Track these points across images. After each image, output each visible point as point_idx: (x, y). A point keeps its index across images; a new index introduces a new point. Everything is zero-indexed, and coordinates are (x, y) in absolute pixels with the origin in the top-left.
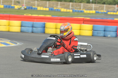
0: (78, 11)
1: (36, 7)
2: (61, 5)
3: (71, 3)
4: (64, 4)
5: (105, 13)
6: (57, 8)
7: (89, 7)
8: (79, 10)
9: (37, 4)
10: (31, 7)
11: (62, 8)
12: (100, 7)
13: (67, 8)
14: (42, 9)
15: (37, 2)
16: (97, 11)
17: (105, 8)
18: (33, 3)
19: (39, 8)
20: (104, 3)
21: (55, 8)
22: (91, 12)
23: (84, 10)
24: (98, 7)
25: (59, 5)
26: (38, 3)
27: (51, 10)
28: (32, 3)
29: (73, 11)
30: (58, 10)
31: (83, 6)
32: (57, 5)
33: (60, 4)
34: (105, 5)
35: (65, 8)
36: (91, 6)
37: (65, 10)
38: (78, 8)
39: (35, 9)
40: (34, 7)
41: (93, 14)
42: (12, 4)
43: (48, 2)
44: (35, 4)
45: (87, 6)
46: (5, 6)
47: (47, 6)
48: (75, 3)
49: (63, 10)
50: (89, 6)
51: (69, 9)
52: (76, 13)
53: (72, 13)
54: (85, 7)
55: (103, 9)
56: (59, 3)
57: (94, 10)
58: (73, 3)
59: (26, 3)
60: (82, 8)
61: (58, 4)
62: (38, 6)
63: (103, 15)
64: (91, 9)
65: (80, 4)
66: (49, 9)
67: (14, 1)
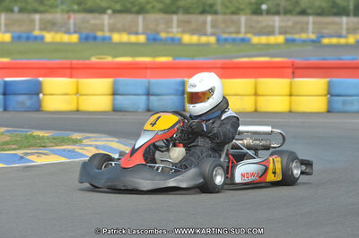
0: (234, 40)
1: (107, 34)
2: (180, 24)
3: (209, 18)
4: (188, 22)
5: (313, 41)
6: (167, 32)
7: (265, 27)
8: (234, 36)
9: (109, 24)
10: (91, 34)
11: (184, 32)
12: (296, 23)
13: (200, 31)
14: (124, 38)
15: (110, 18)
16: (289, 36)
17: (310, 27)
18: (97, 22)
19: (116, 37)
20: (303, 13)
21: (163, 35)
22: (272, 39)
23: (249, 36)
24: (290, 24)
25: (175, 23)
26: (111, 21)
27: (153, 40)
28: (92, 21)
29: (218, 40)
30: (173, 40)
31: (246, 24)
32: (168, 25)
33: (178, 21)
34: (311, 19)
35: (193, 32)
36: (271, 23)
37: (195, 39)
38: (232, 29)
39: (104, 39)
40: (99, 34)
41: (277, 45)
42: (33, 30)
43: (140, 18)
44: (103, 25)
45: (258, 22)
46: (16, 35)
47: (140, 29)
48: (220, 17)
49: (187, 38)
50: (264, 24)
51: (205, 34)
52: (228, 46)
53: (216, 46)
54: (251, 27)
55: (304, 30)
56: (175, 18)
57: (281, 33)
58: (215, 17)
59: (75, 25)
60: (243, 30)
61: (171, 21)
62: (113, 29)
63: (310, 48)
64: (270, 32)
65: (235, 17)
66: (148, 39)
67: (41, 20)
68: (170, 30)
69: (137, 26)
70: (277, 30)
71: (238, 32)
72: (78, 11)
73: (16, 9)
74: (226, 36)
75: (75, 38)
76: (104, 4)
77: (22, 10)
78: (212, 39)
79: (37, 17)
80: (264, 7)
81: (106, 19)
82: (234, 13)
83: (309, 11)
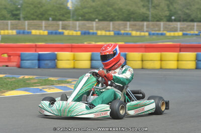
0: (158, 34)
1: (95, 31)
2: (131, 26)
3: (145, 23)
4: (135, 25)
5: (196, 35)
6: (125, 30)
7: (173, 28)
8: (157, 32)
9: (96, 27)
10: (87, 31)
11: (132, 30)
12: (188, 26)
13: (141, 29)
14: (103, 33)
16: (185, 32)
17: (195, 27)
18: (91, 25)
19: (99, 33)
20: (192, 21)
21: (122, 32)
22: (176, 34)
23: (165, 32)
24: (185, 26)
25: (128, 26)
26: (97, 25)
27: (118, 34)
28: (88, 25)
29: (149, 34)
30: (127, 34)
31: (163, 26)
32: (125, 27)
34: (195, 24)
35: (137, 30)
36: (176, 26)
37: (138, 33)
38: (157, 29)
39: (93, 34)
40: (91, 31)
41: (179, 36)
42: (59, 29)
43: (111, 23)
44: (93, 27)
45: (169, 25)
46: (50, 31)
47: (111, 29)
49: (134, 33)
50: (172, 26)
51: (143, 32)
52: (154, 37)
53: (148, 37)
54: (166, 28)
55: (192, 29)
56: (128, 23)
57: (180, 31)
58: (148, 23)
59: (79, 27)
60: (162, 29)
61: (126, 25)
62: (97, 29)
63: (195, 38)
64: (175, 30)
65: (158, 23)
66: (115, 34)
67: (62, 24)
68: (126, 29)
69: (110, 27)
70: (179, 29)
71: (160, 30)
72: (81, 20)
73: (51, 19)
74: (153, 32)
75: (79, 33)
76: (93, 16)
77: (53, 20)
78: (147, 34)
79: (60, 23)
80: (173, 18)
81: (94, 24)
82: (158, 21)
83: (195, 20)
